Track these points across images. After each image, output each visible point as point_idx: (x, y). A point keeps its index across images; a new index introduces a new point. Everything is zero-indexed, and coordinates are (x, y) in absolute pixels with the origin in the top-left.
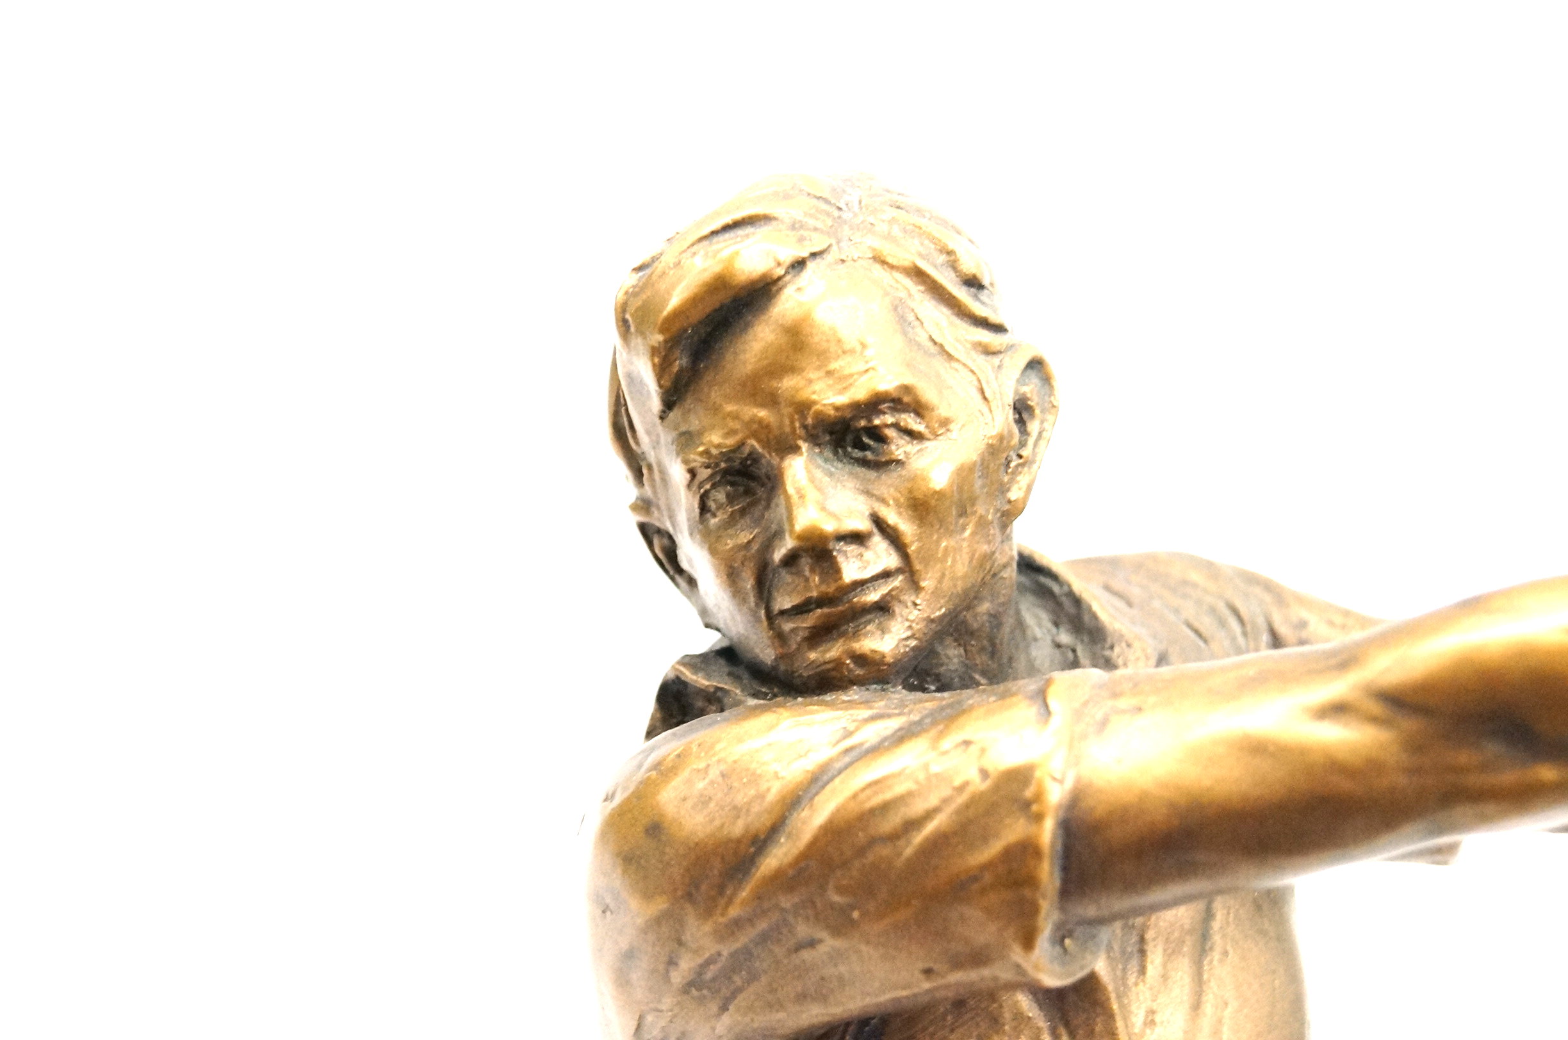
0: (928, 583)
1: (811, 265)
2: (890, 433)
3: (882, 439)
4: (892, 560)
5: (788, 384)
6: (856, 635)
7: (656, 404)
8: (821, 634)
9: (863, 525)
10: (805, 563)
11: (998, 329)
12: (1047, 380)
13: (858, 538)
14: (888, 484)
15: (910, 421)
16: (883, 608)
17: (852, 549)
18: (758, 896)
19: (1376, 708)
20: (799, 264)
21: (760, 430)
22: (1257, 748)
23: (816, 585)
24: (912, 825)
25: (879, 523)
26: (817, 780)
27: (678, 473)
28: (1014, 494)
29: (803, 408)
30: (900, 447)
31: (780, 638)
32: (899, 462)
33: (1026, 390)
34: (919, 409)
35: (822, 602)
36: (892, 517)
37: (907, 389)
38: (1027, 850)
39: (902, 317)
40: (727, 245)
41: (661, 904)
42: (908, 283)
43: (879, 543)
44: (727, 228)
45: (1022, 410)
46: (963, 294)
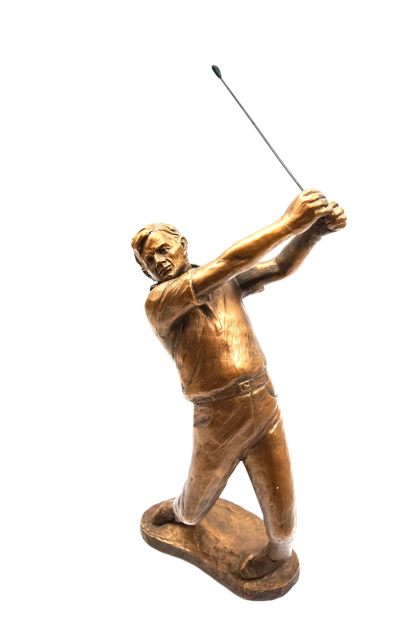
0: (175, 266)
1: (151, 233)
2: (165, 249)
3: (165, 250)
4: (170, 264)
5: (152, 246)
6: (169, 273)
7: (139, 255)
8: (164, 275)
9: (165, 260)
10: (159, 266)
11: (177, 235)
12: (186, 240)
14: (167, 255)
15: (168, 247)
16: (170, 270)
17: (164, 263)
18: (162, 305)
19: (223, 260)
20: (150, 233)
21: (150, 253)
22: (211, 269)
23: (161, 269)
24: (176, 290)
25: (167, 259)
26: (165, 289)
27: (144, 262)
28: (185, 253)
29: (154, 248)
30: (167, 251)
31: (160, 277)
32: (168, 252)
33: (183, 241)
34: (168, 245)
35: (163, 270)
36: (168, 259)
37: (166, 243)
38: (189, 288)
39: (164, 236)
40: (141, 233)
41: (152, 310)
42: (164, 232)
43: (167, 262)
44: (141, 231)
45: (183, 244)
46: (171, 232)
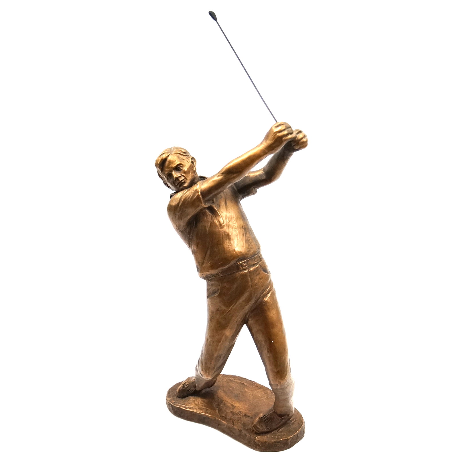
0: (188, 179)
3: (180, 168)
4: (184, 178)
5: (170, 166)
6: (183, 185)
7: (161, 172)
8: (180, 186)
9: (180, 175)
10: (176, 180)
11: (188, 156)
12: (194, 159)
13: (180, 177)
14: (182, 172)
15: (182, 166)
16: (184, 182)
18: (180, 208)
19: (221, 175)
20: (168, 156)
21: (169, 171)
23: (178, 182)
24: (189, 197)
25: (182, 175)
26: (181, 197)
27: (164, 177)
28: (194, 169)
29: (172, 167)
30: (182, 168)
31: (177, 188)
32: (182, 170)
33: (192, 160)
34: (182, 164)
35: (179, 183)
37: (180, 163)
38: (199, 195)
39: (178, 157)
41: (173, 212)
42: (178, 154)
43: (182, 177)
45: (192, 162)
46: (184, 154)
